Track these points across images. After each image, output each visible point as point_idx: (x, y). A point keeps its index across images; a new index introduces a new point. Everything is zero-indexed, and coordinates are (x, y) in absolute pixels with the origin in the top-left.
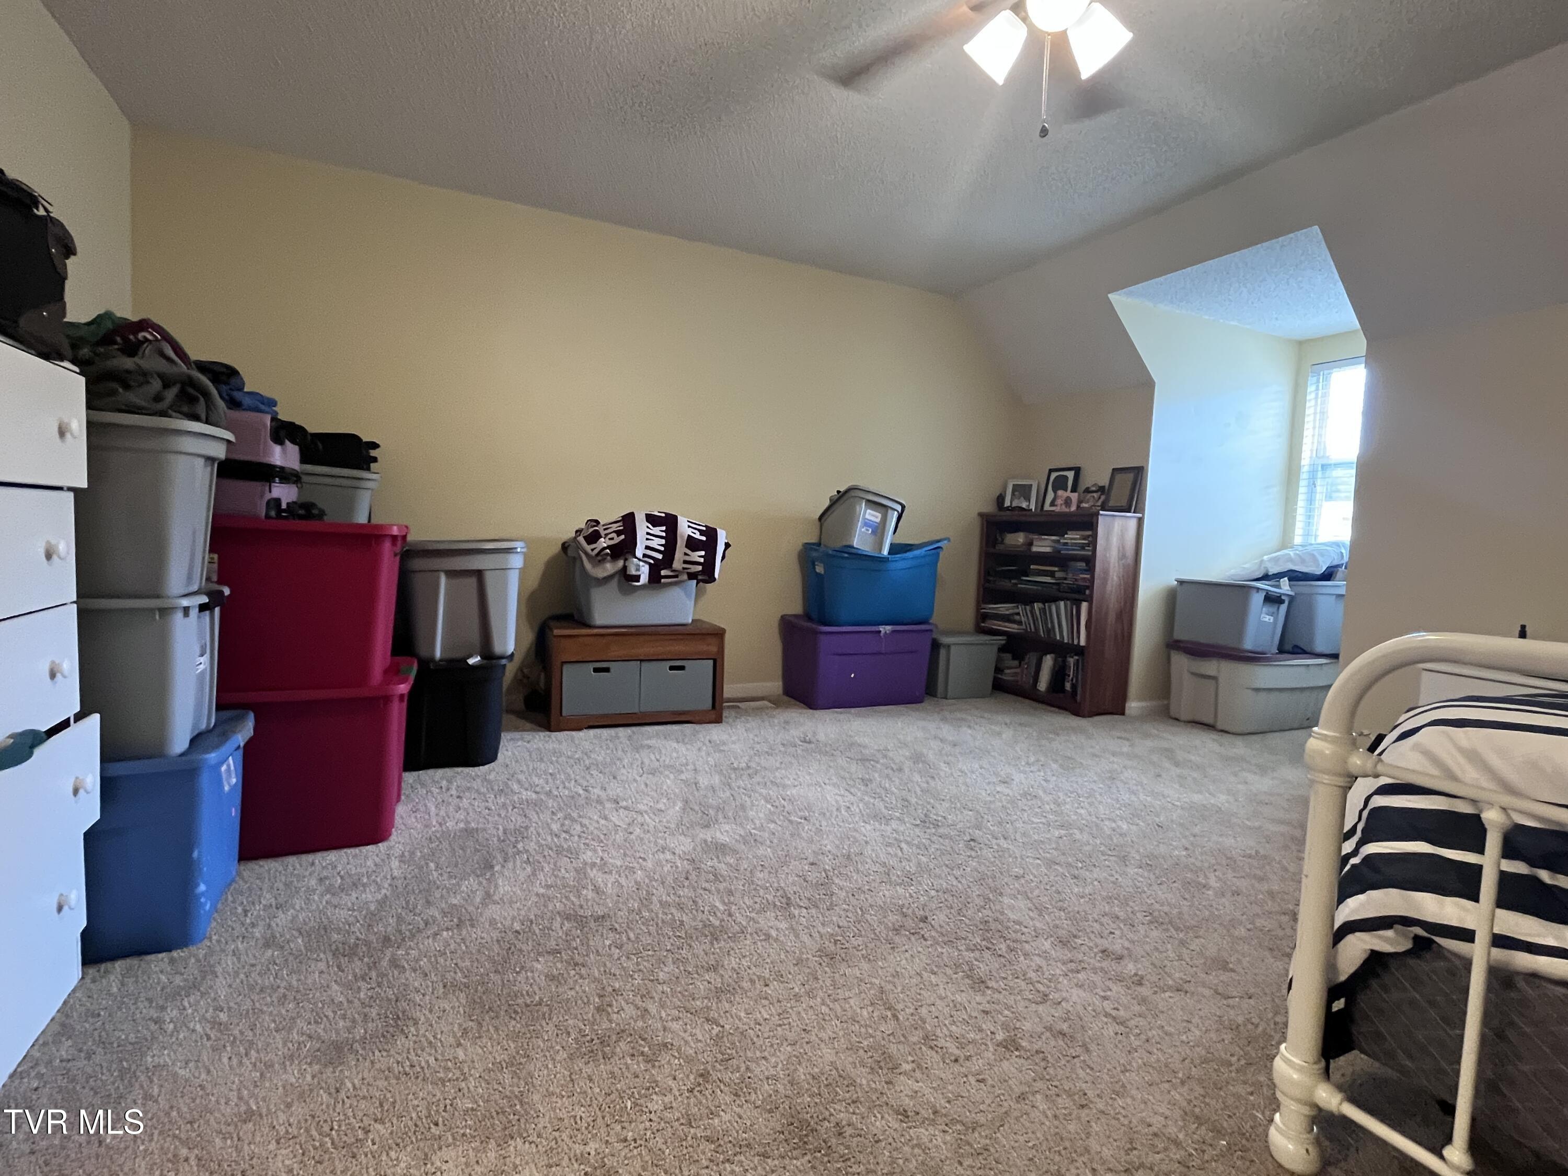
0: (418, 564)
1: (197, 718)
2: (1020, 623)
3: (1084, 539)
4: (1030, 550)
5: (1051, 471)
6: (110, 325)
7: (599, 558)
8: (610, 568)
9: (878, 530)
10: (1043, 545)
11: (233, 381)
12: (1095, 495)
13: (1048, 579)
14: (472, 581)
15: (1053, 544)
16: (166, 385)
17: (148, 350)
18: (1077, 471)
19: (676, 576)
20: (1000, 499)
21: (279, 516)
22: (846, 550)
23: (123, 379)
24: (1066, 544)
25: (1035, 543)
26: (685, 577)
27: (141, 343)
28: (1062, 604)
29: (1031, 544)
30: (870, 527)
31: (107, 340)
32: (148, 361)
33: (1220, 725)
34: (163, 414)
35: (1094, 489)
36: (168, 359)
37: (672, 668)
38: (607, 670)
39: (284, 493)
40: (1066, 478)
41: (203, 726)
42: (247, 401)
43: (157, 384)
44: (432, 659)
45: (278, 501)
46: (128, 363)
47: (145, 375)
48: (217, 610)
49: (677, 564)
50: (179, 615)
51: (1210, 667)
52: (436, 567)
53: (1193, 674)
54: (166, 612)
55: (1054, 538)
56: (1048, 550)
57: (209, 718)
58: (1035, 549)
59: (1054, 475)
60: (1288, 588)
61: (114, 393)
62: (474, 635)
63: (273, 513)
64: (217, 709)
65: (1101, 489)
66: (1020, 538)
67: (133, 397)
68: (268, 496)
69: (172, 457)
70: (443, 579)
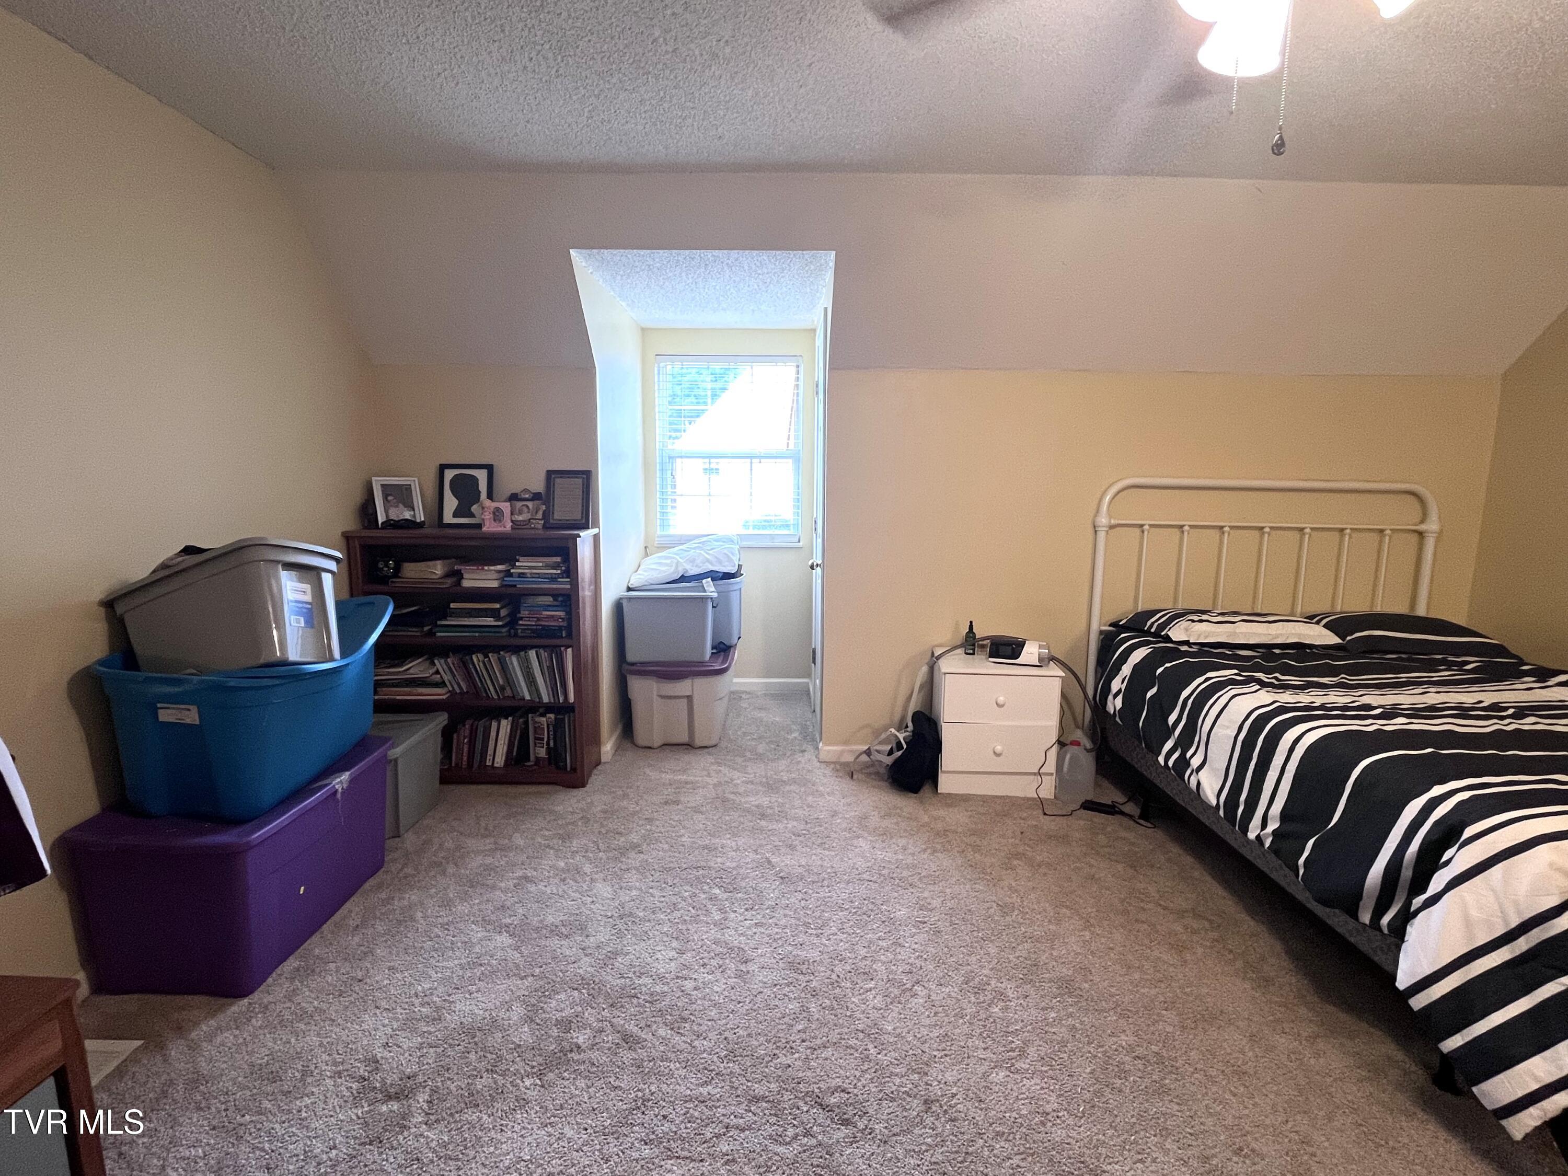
2: (442, 684)
3: (554, 568)
4: (458, 584)
5: (443, 468)
10: (482, 578)
12: (530, 504)
13: (490, 621)
15: (499, 576)
18: (489, 468)
20: (366, 510)
24: (521, 575)
25: (465, 576)
28: (532, 654)
29: (459, 575)
33: (698, 743)
35: (525, 494)
40: (474, 480)
51: (683, 687)
53: (662, 697)
55: (500, 567)
56: (495, 584)
59: (449, 474)
60: (713, 589)
65: (536, 497)
66: (437, 569)
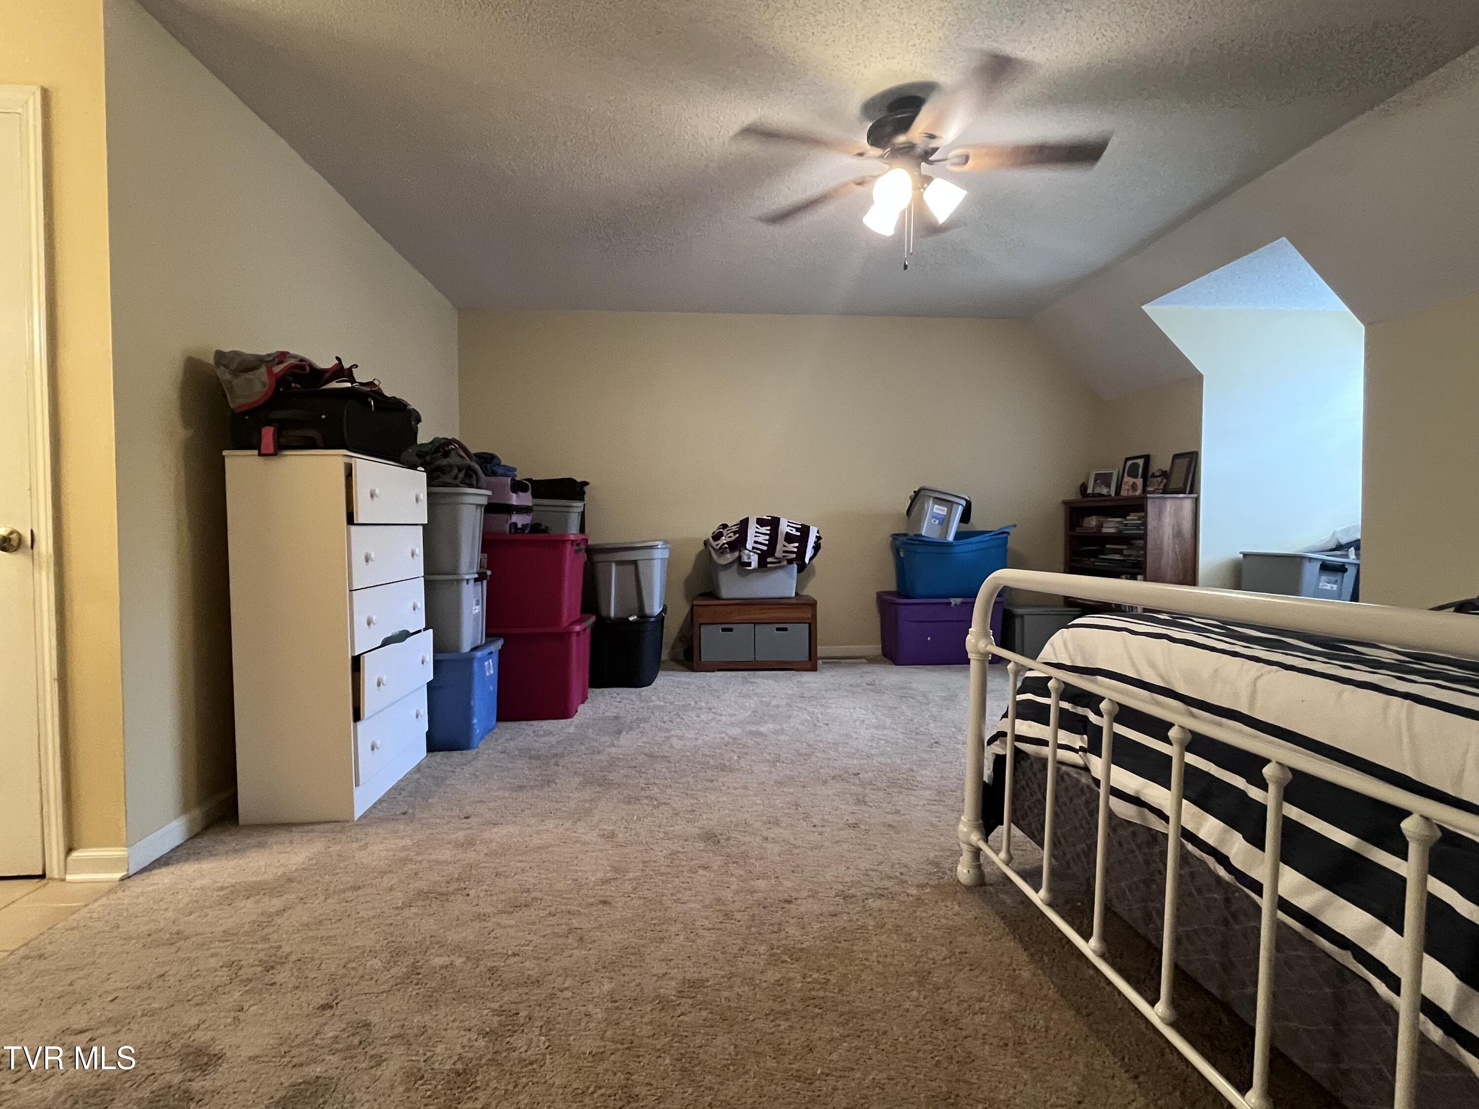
0: (599, 557)
1: (475, 639)
3: (1139, 520)
4: (1100, 531)
5: (1127, 459)
6: (437, 444)
7: (721, 551)
8: (730, 557)
9: (945, 522)
10: (1110, 526)
11: (495, 461)
12: (1159, 479)
14: (632, 567)
15: (1118, 525)
16: (460, 470)
17: (453, 453)
19: (779, 562)
21: (516, 532)
22: (917, 538)
23: (442, 470)
24: (1126, 525)
25: (1105, 525)
26: (785, 563)
27: (450, 450)
29: (1101, 526)
30: (938, 519)
31: (437, 451)
32: (453, 460)
34: (457, 486)
35: (1158, 474)
36: (461, 457)
37: (778, 629)
38: (731, 630)
39: (520, 520)
40: (1137, 465)
41: (479, 643)
42: (500, 471)
43: (456, 471)
44: (609, 618)
45: (515, 524)
46: (444, 462)
47: (451, 466)
48: (485, 582)
49: (779, 553)
50: (465, 583)
52: (609, 559)
54: (459, 581)
55: (1118, 520)
56: (1114, 530)
57: (481, 639)
58: (1105, 530)
59: (1129, 463)
60: (1354, 557)
61: (438, 477)
62: (635, 604)
63: (513, 530)
64: (486, 636)
66: (1092, 522)
67: (447, 479)
68: (510, 522)
69: (462, 506)
70: (614, 565)
